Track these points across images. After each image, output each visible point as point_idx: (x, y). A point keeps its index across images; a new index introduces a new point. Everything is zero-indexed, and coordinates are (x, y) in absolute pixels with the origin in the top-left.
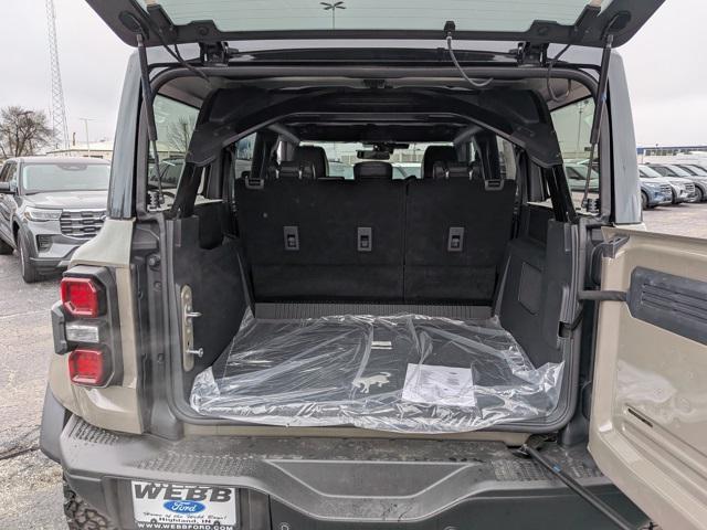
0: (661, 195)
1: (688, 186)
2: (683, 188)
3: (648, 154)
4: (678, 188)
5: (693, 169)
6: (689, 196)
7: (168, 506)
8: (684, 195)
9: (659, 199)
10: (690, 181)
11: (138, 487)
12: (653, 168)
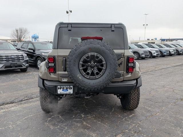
0: (166, 53)
1: (174, 50)
2: (173, 51)
3: (167, 41)
4: (171, 51)
5: (176, 45)
6: (174, 53)
7: (63, 90)
8: (173, 53)
9: (165, 54)
10: (174, 49)
11: (58, 88)
12: (165, 45)
